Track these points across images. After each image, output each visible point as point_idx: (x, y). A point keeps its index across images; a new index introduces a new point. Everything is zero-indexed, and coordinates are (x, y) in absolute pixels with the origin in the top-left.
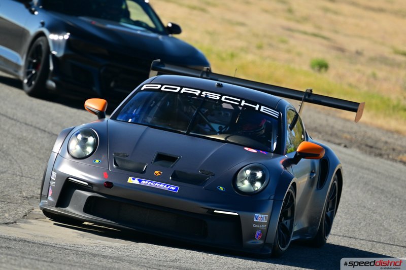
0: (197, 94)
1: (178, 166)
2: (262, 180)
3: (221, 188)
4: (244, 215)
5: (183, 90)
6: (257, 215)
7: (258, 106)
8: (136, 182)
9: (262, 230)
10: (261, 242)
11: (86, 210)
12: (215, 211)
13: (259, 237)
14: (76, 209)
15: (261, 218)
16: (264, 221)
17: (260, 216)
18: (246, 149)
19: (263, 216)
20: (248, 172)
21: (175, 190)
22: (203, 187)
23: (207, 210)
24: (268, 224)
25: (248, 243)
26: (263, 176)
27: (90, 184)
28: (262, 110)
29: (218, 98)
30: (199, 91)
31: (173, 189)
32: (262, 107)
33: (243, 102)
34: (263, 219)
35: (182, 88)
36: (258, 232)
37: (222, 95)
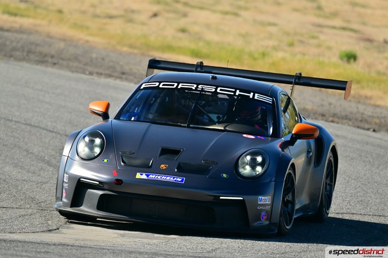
0: (194, 88)
1: (182, 158)
2: (262, 164)
3: (225, 175)
4: (249, 199)
5: (180, 86)
6: (261, 197)
7: (252, 94)
8: (144, 176)
9: (267, 212)
10: (267, 222)
11: (99, 207)
12: (221, 198)
13: (264, 218)
14: (90, 207)
15: (265, 200)
16: (268, 203)
17: (263, 198)
18: (245, 135)
19: (266, 198)
20: (249, 158)
21: (182, 181)
22: (207, 176)
23: (213, 197)
24: (272, 204)
25: (255, 225)
26: (263, 160)
27: (101, 183)
28: (256, 98)
29: (214, 90)
30: (195, 85)
31: (179, 180)
32: (256, 95)
33: (238, 92)
34: (267, 201)
35: (179, 83)
36: (263, 214)
37: (217, 87)
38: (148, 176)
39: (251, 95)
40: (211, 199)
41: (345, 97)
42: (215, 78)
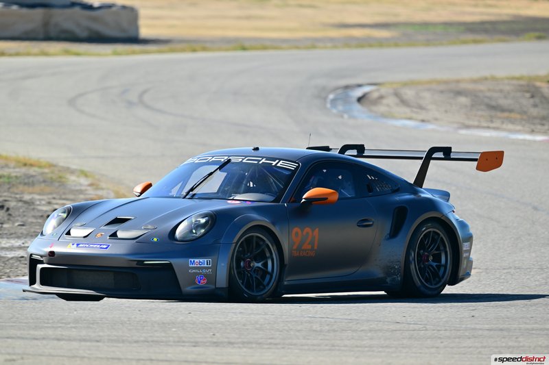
0: (223, 160)
3: (155, 239)
5: (213, 159)
6: (192, 260)
7: (277, 161)
8: (74, 246)
12: (146, 262)
13: (202, 281)
15: (199, 263)
16: (206, 265)
17: (196, 260)
19: (201, 260)
21: (107, 248)
22: (135, 241)
23: (136, 262)
24: (215, 268)
25: (188, 289)
26: (206, 222)
27: (42, 256)
29: (240, 160)
30: (226, 158)
31: (105, 247)
32: (281, 161)
33: (264, 161)
34: (203, 263)
35: (213, 157)
36: (198, 277)
37: (246, 157)
38: (78, 245)
39: (274, 163)
40: (134, 264)
41: (478, 168)
42: (257, 149)
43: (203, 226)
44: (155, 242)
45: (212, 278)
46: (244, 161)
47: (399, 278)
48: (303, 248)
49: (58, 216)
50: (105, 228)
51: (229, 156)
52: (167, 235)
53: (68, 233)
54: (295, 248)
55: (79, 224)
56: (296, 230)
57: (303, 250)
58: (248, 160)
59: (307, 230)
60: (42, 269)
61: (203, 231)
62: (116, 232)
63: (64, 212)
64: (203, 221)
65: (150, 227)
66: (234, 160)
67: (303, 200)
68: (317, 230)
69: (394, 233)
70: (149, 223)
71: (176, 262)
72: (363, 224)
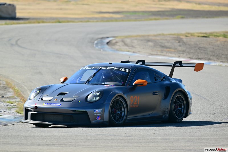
0: (98, 68)
3: (80, 102)
5: (94, 68)
6: (95, 110)
7: (121, 69)
9: (100, 116)
11: (32, 119)
12: (76, 111)
13: (99, 119)
16: (100, 112)
17: (97, 110)
18: (105, 86)
19: (99, 110)
20: (94, 94)
21: (60, 105)
22: (71, 102)
23: (72, 111)
24: (103, 113)
25: (93, 122)
26: (100, 94)
27: (31, 108)
28: (122, 70)
29: (106, 68)
30: (99, 67)
31: (59, 105)
32: (123, 69)
33: (115, 68)
34: (99, 111)
35: (93, 67)
36: (97, 117)
37: (108, 67)
38: (47, 104)
39: (120, 69)
40: (72, 112)
41: (195, 70)
42: (111, 63)
43: (98, 96)
44: (79, 103)
45: (102, 117)
46: (107, 68)
47: (168, 116)
48: (134, 104)
49: (35, 92)
50: (57, 97)
51: (100, 66)
52: (84, 100)
53: (42, 99)
54: (131, 104)
55: (46, 95)
56: (132, 97)
57: (134, 105)
58: (109, 68)
59: (136, 97)
60: (32, 114)
61: (98, 98)
62: (62, 99)
63: (38, 90)
64: (98, 94)
65: (76, 96)
66: (103, 68)
67: (134, 85)
68: (139, 96)
69: (166, 97)
70: (76, 95)
71: (89, 111)
72: (155, 94)
